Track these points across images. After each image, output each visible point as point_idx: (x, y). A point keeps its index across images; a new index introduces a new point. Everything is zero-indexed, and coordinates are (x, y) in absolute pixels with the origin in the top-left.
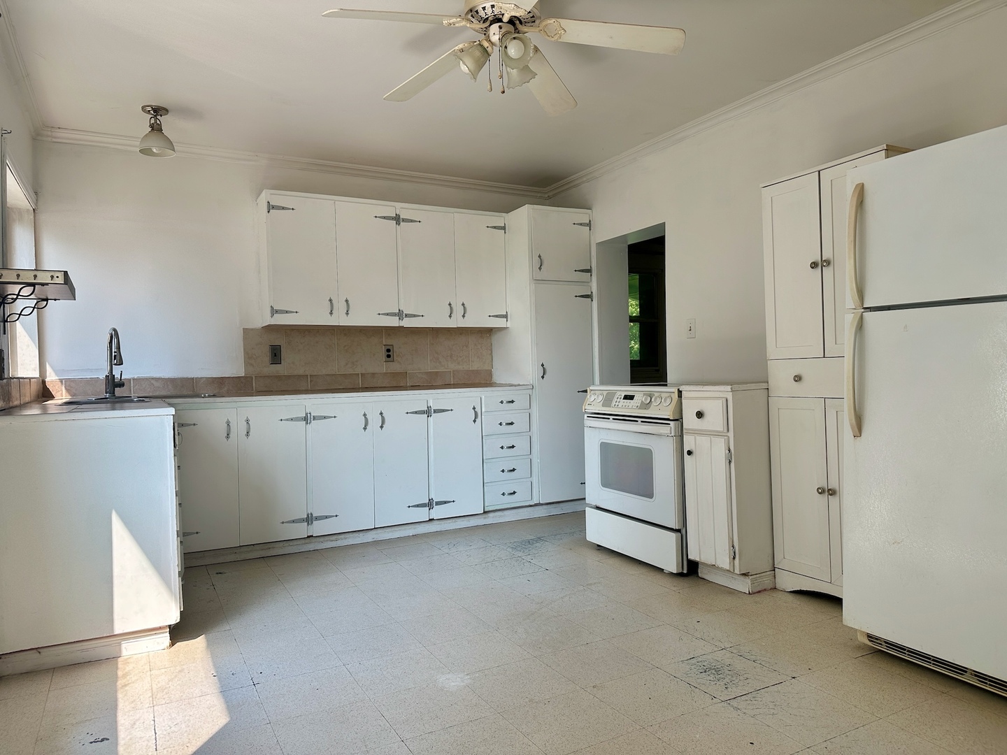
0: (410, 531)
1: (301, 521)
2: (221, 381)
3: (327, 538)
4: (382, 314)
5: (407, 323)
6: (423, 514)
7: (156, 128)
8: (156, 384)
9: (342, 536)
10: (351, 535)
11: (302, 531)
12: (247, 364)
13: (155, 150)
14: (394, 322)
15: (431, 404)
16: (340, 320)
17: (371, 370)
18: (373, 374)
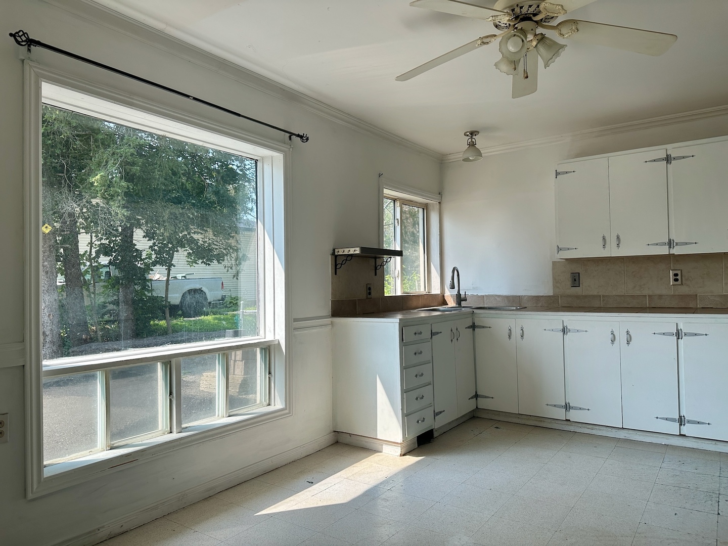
0: (664, 441)
1: (560, 407)
2: (537, 298)
3: (584, 425)
4: (652, 245)
5: (676, 251)
6: (674, 428)
7: (472, 145)
8: (498, 299)
9: (597, 427)
10: (605, 428)
11: (560, 414)
12: (555, 286)
13: (471, 158)
14: (664, 250)
15: (681, 327)
16: (613, 251)
17: (658, 292)
18: (660, 295)
